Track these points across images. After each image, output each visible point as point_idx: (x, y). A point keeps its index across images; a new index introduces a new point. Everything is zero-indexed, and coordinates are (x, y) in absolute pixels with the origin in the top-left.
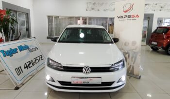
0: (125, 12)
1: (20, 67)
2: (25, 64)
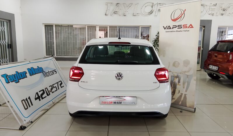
0: (174, 20)
1: (29, 98)
2: (37, 93)
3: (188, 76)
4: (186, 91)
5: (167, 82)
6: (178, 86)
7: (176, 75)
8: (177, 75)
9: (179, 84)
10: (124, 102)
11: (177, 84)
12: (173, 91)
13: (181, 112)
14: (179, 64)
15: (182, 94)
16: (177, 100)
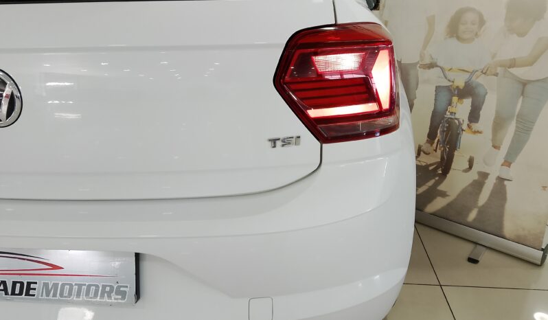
3: (525, 84)
4: (507, 163)
5: (385, 131)
6: (466, 138)
7: (460, 83)
8: (467, 84)
9: (475, 126)
10: (51, 281)
11: (465, 127)
12: (442, 158)
13: (473, 261)
14: (482, 22)
15: (484, 176)
16: (456, 200)
